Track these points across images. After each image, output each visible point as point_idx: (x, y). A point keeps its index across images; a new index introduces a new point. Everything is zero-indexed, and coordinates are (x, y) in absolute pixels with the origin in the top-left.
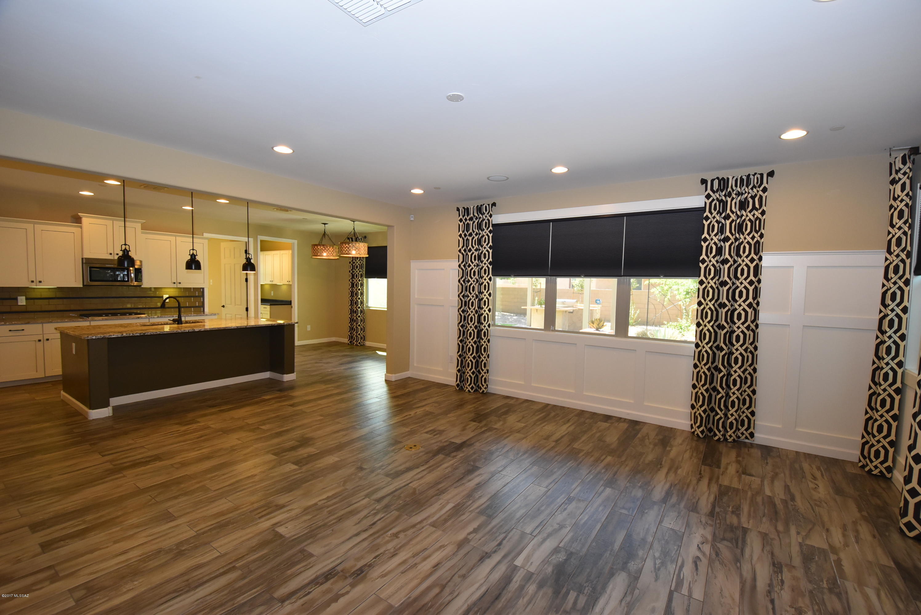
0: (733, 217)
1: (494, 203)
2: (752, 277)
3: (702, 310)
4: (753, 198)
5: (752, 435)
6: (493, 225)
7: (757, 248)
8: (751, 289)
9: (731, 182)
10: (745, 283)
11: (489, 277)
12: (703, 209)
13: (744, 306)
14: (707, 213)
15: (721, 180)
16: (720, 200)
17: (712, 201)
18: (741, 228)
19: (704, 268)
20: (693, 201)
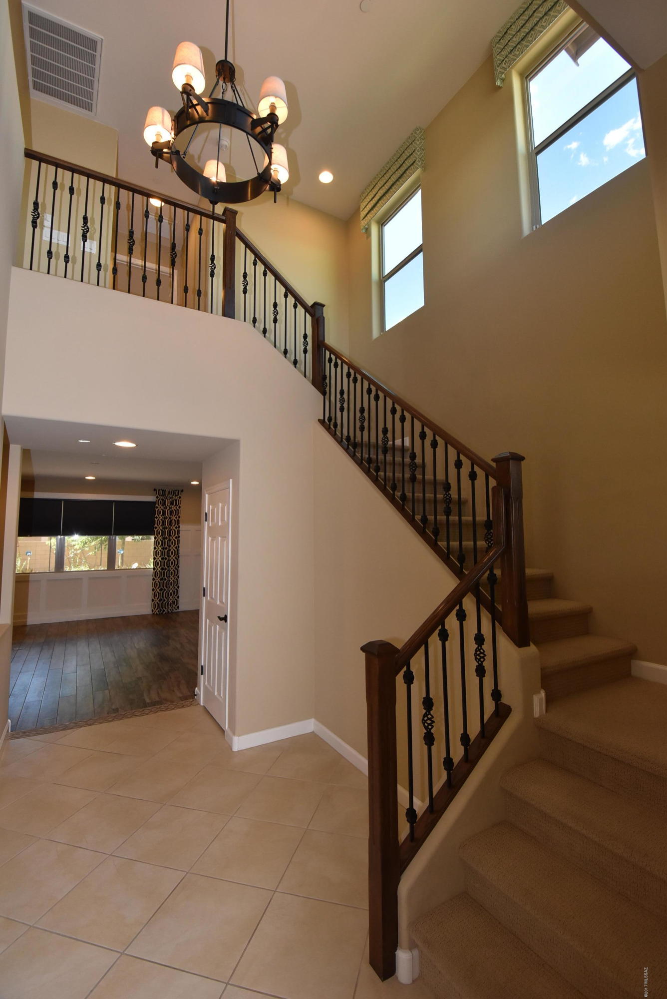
0: (168, 508)
2: (176, 535)
3: (156, 551)
4: (176, 501)
5: (178, 607)
7: (178, 522)
8: (176, 540)
9: (167, 492)
10: (174, 538)
12: (154, 503)
13: (174, 548)
14: (157, 505)
15: (163, 491)
16: (162, 500)
17: (159, 499)
18: (171, 513)
19: (157, 531)
20: (151, 498)
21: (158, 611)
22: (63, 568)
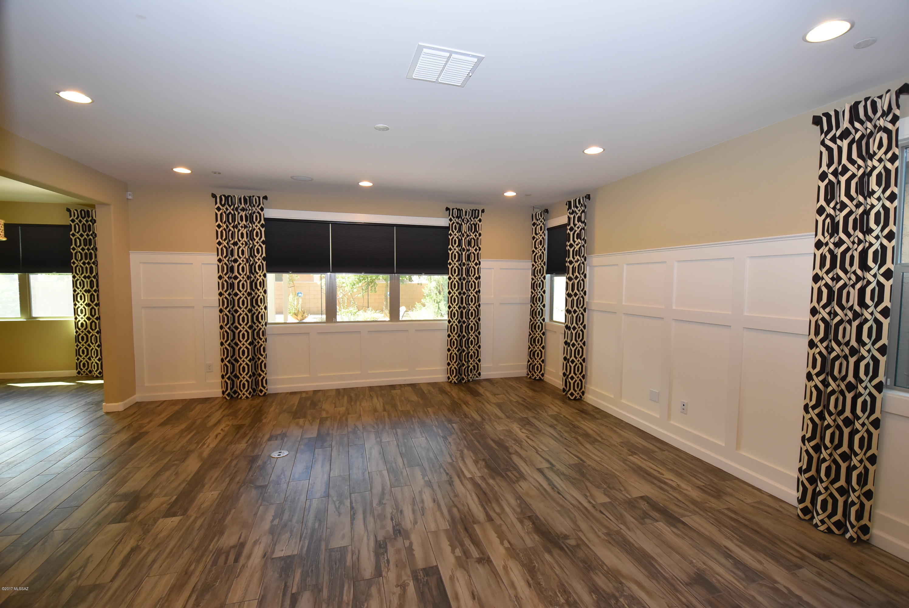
0: (465, 235)
1: (266, 196)
2: (476, 275)
3: (451, 297)
4: (475, 225)
5: (479, 374)
6: (265, 219)
7: (478, 256)
8: (476, 283)
9: (464, 212)
11: (263, 273)
12: (447, 228)
13: (474, 293)
14: (450, 232)
15: (458, 210)
16: (458, 223)
17: (454, 223)
18: (469, 243)
19: (452, 268)
20: (442, 222)
21: (457, 380)
22: (336, 318)
